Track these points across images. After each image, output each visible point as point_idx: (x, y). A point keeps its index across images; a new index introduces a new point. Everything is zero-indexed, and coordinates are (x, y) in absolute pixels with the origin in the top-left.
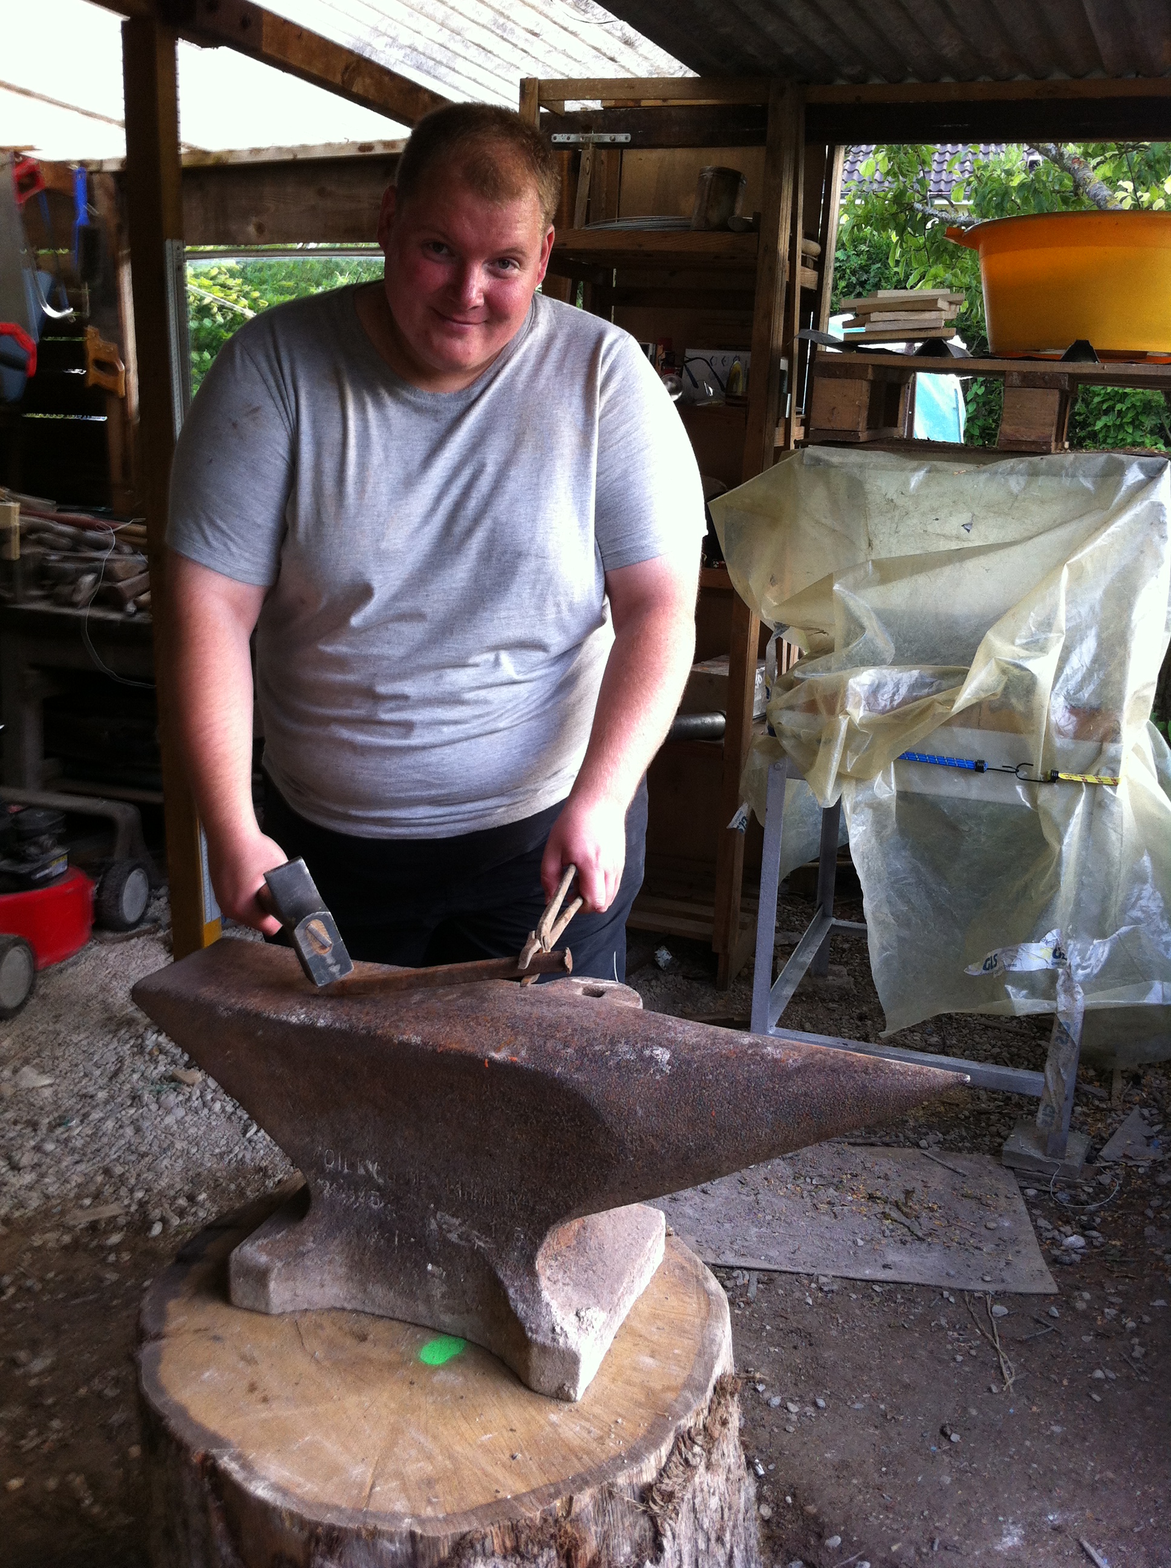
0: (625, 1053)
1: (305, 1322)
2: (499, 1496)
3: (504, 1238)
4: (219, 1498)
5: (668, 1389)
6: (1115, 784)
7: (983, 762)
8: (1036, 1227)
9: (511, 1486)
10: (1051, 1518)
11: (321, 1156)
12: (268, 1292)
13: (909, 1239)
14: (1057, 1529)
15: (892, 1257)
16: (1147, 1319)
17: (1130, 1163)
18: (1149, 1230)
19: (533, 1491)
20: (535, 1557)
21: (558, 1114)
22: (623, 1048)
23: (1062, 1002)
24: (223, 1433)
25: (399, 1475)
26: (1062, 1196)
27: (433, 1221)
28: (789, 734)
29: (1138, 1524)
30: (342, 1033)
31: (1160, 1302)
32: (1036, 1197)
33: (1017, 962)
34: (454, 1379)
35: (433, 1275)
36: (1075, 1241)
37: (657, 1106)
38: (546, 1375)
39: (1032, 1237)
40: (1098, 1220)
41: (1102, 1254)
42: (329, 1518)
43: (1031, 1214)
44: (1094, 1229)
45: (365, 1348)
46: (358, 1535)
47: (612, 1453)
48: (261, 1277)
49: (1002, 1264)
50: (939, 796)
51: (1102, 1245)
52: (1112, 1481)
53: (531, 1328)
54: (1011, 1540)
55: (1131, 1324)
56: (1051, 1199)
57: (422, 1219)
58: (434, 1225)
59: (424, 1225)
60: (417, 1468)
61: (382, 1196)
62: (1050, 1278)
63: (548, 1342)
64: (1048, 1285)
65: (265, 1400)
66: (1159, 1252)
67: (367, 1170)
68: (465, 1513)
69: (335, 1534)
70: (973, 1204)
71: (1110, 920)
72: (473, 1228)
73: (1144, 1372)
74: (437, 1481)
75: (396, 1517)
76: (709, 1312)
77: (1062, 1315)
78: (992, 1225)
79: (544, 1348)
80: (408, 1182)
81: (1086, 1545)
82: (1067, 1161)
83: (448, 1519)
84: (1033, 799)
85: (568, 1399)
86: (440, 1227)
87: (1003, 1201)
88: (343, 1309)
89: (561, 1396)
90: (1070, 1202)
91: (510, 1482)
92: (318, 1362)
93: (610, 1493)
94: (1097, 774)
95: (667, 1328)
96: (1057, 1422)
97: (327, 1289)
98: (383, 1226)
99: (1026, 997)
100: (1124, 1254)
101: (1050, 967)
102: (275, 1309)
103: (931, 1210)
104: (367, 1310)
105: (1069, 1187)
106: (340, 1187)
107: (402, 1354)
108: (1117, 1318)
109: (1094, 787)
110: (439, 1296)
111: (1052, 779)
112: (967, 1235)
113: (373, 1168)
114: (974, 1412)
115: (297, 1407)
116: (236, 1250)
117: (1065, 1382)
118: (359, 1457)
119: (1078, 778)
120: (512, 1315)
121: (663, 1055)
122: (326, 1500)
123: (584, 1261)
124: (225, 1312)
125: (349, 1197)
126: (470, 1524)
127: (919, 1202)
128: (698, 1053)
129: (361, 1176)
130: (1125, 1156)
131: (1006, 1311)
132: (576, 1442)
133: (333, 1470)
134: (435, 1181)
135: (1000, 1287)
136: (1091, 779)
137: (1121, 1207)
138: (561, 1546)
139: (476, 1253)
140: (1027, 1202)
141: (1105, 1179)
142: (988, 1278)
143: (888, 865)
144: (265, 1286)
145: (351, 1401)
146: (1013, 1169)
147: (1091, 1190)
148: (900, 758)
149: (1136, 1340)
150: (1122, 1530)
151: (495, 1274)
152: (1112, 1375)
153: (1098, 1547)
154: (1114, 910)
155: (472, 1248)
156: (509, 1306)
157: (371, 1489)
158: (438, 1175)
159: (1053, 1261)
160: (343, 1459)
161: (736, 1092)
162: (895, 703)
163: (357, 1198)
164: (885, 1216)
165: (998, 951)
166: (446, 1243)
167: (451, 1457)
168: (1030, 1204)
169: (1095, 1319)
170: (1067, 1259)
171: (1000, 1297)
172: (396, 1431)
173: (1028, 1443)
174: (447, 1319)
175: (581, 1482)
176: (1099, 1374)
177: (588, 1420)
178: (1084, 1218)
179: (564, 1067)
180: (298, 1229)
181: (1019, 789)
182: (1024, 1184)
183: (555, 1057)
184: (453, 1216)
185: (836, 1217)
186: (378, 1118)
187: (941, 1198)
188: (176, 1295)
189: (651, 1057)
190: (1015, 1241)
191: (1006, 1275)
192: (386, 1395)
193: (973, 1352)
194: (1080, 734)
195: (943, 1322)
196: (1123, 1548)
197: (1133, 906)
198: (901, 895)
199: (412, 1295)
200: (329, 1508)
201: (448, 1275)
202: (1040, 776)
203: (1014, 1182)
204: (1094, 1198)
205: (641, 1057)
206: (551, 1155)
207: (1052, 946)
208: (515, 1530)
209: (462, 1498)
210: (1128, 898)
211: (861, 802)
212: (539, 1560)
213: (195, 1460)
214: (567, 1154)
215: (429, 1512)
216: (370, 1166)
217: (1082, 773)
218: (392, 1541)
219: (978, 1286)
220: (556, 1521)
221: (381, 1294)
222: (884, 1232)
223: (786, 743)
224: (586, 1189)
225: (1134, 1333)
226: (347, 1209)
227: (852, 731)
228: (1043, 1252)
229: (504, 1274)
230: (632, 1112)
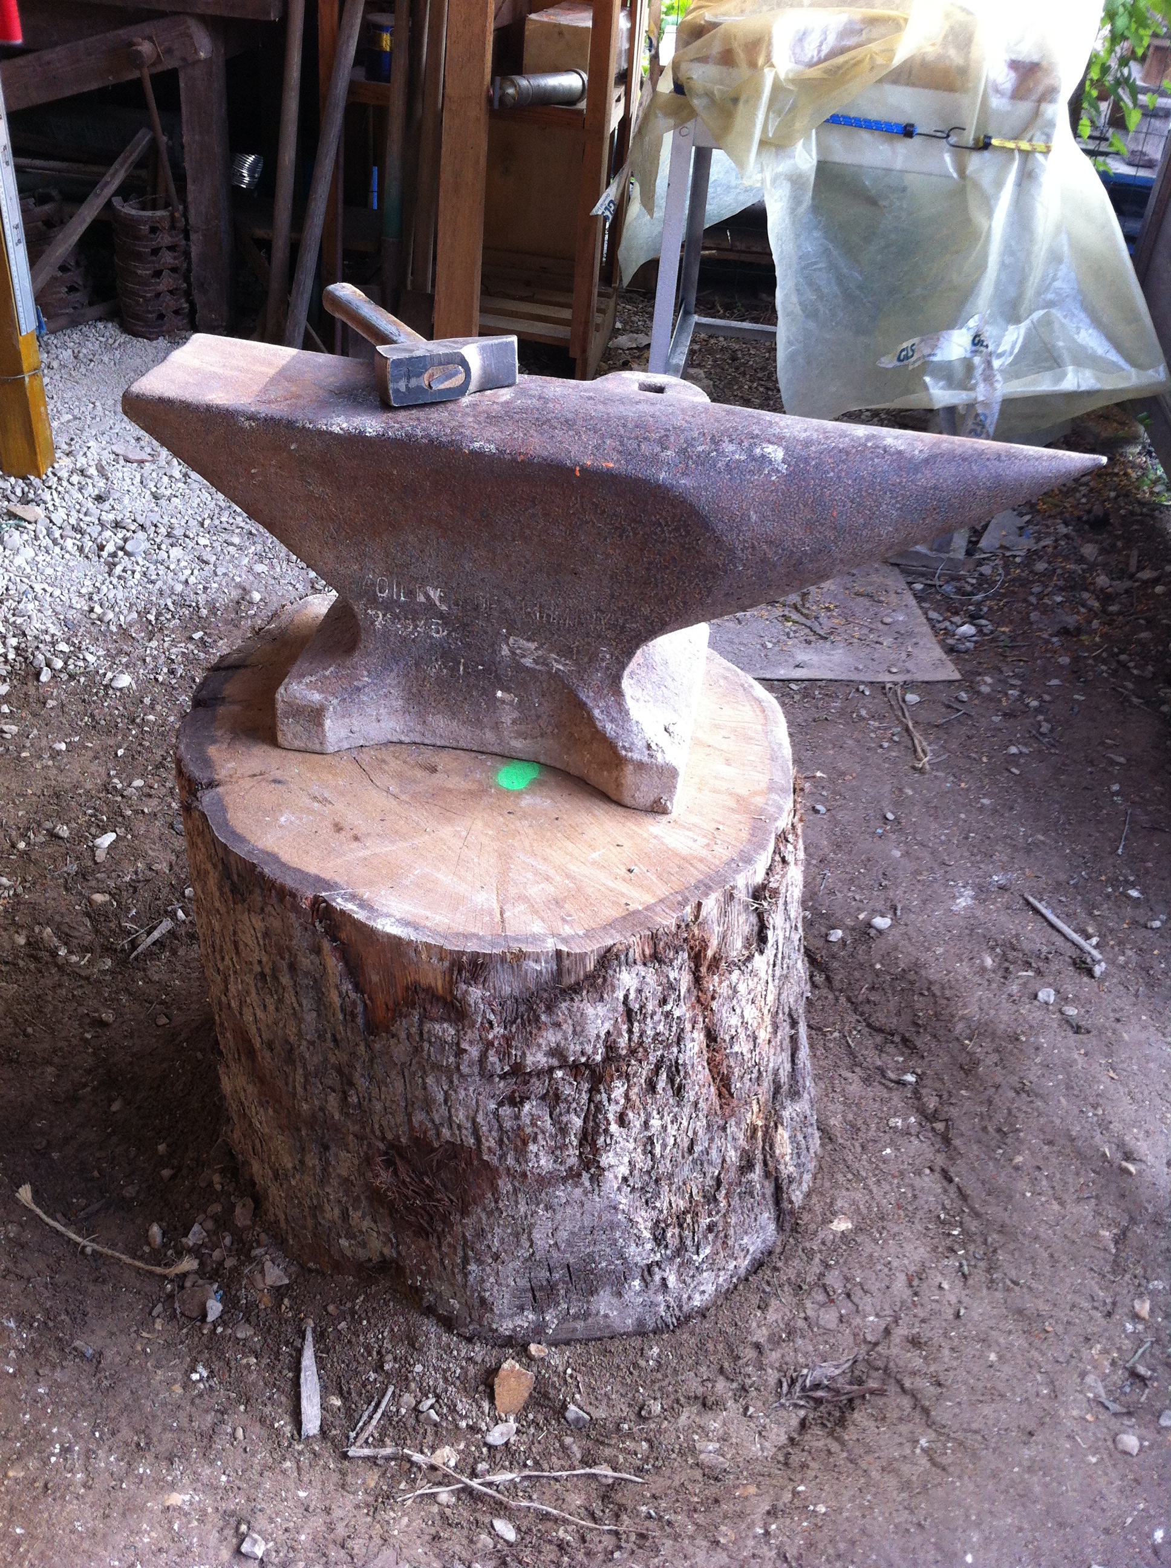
0: (733, 453)
1: (365, 757)
2: (631, 908)
3: (586, 660)
4: (334, 939)
5: (755, 793)
6: (1047, 152)
7: (912, 126)
8: (929, 619)
9: (639, 899)
10: (996, 878)
11: (373, 584)
12: (323, 731)
13: (813, 638)
14: (1002, 888)
15: (801, 656)
16: (1047, 697)
17: (1008, 554)
18: (1034, 616)
19: (661, 901)
20: (671, 961)
21: (660, 524)
22: (729, 448)
23: (981, 393)
24: (326, 875)
25: (522, 898)
26: (948, 588)
27: (505, 647)
28: (701, 91)
29: (1072, 878)
30: (397, 442)
31: (1055, 682)
32: (923, 590)
33: (938, 352)
34: (543, 802)
35: (503, 702)
36: (967, 629)
37: (773, 510)
38: (643, 791)
39: (926, 629)
40: (985, 609)
41: (993, 640)
42: (471, 947)
43: (921, 608)
44: (982, 617)
45: (438, 779)
46: (503, 958)
47: (725, 858)
48: (315, 716)
49: (904, 656)
50: (860, 167)
51: (992, 632)
52: (1043, 842)
53: (624, 747)
54: (964, 901)
55: (1035, 703)
56: (938, 592)
57: (492, 645)
58: (505, 651)
59: (494, 651)
60: (537, 891)
61: (445, 624)
62: (951, 666)
63: (646, 759)
64: (950, 672)
65: (356, 838)
66: (1046, 636)
67: (428, 597)
68: (604, 928)
69: (480, 961)
70: (866, 602)
71: (1026, 304)
72: (551, 651)
73: (1053, 746)
74: (564, 900)
75: (535, 938)
76: (766, 718)
77: (970, 699)
78: (888, 620)
79: (640, 766)
80: (476, 608)
81: (1031, 899)
82: (951, 555)
83: (589, 935)
84: (961, 170)
85: (664, 812)
86: (513, 653)
87: (893, 598)
88: (401, 743)
89: (657, 809)
90: (956, 593)
91: (637, 895)
92: (396, 797)
93: (731, 895)
94: (1030, 140)
95: (733, 737)
96: (985, 796)
97: (382, 724)
98: (446, 654)
99: (942, 388)
100: (1013, 639)
101: (968, 355)
102: (331, 749)
103: (828, 609)
104: (427, 741)
105: (953, 579)
106: (396, 617)
107: (480, 782)
108: (1020, 699)
109: (1026, 155)
110: (509, 722)
111: (984, 145)
112: (865, 631)
113: (435, 594)
114: (910, 792)
115: (393, 842)
116: (281, 690)
117: (985, 759)
118: (478, 884)
119: (1011, 145)
120: (600, 737)
121: (776, 453)
122: (461, 929)
123: (655, 678)
124: (275, 753)
125: (406, 628)
126: (612, 936)
127: (817, 603)
128: (813, 448)
129: (421, 604)
130: (1002, 547)
131: (918, 699)
132: (685, 852)
133: (456, 902)
134: (508, 604)
135: (907, 677)
136: (1025, 145)
137: (1004, 595)
138: (692, 948)
139: (556, 676)
140: (915, 595)
141: (986, 570)
142: (894, 670)
143: (799, 247)
144: (321, 725)
145: (446, 831)
146: (898, 565)
147: (974, 581)
148: (827, 121)
149: (1040, 718)
150: (1059, 884)
151: (576, 696)
152: (1025, 750)
153: (1040, 900)
154: (1030, 293)
155: (549, 672)
156: (595, 727)
157: (502, 914)
158: (513, 598)
159: (950, 650)
160: (462, 889)
161: (860, 490)
162: (823, 54)
163: (416, 626)
164: (786, 618)
165: (916, 340)
166: (520, 668)
167: (568, 876)
168: (919, 598)
169: (1000, 700)
170: (962, 647)
171: (908, 686)
172: (505, 857)
173: (963, 816)
174: (518, 744)
175: (706, 888)
176: (1013, 750)
177: (689, 829)
178: (971, 608)
179: (669, 471)
180: (348, 663)
181: (947, 158)
182: (910, 579)
183: (654, 460)
184: (528, 640)
185: (740, 623)
186: (442, 540)
187: (835, 597)
188: (214, 741)
189: (763, 456)
190: (911, 634)
191: (909, 665)
192: (479, 824)
193: (896, 738)
194: (1018, 93)
195: (863, 712)
196: (1063, 899)
197: (1047, 289)
198: (811, 283)
199: (478, 723)
200: (467, 937)
201: (520, 701)
202: (971, 143)
203: (901, 577)
204: (978, 588)
205: (752, 458)
206: (648, 569)
207: (972, 333)
208: (654, 937)
209: (595, 914)
210: (1043, 280)
211: (781, 174)
212: (675, 963)
213: (305, 905)
214: (667, 567)
215: (567, 930)
216: (431, 593)
217: (1015, 138)
218: (537, 961)
219: (886, 678)
220: (687, 925)
221: (442, 726)
222: (788, 634)
223: (696, 102)
224: (685, 603)
225: (1038, 710)
226: (404, 640)
227: (777, 87)
228: (939, 642)
229: (586, 696)
230: (745, 517)
